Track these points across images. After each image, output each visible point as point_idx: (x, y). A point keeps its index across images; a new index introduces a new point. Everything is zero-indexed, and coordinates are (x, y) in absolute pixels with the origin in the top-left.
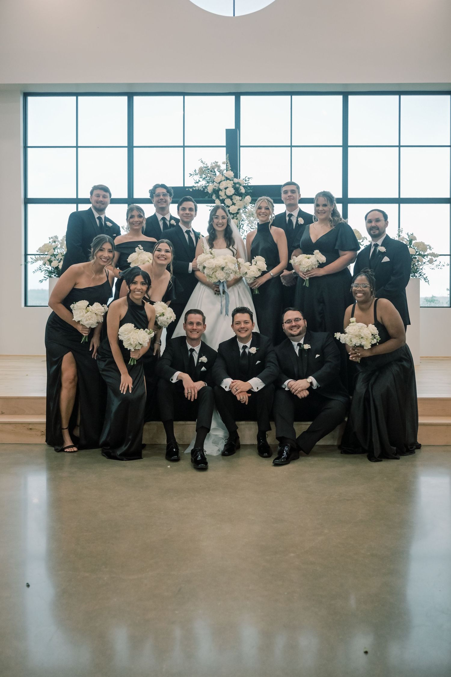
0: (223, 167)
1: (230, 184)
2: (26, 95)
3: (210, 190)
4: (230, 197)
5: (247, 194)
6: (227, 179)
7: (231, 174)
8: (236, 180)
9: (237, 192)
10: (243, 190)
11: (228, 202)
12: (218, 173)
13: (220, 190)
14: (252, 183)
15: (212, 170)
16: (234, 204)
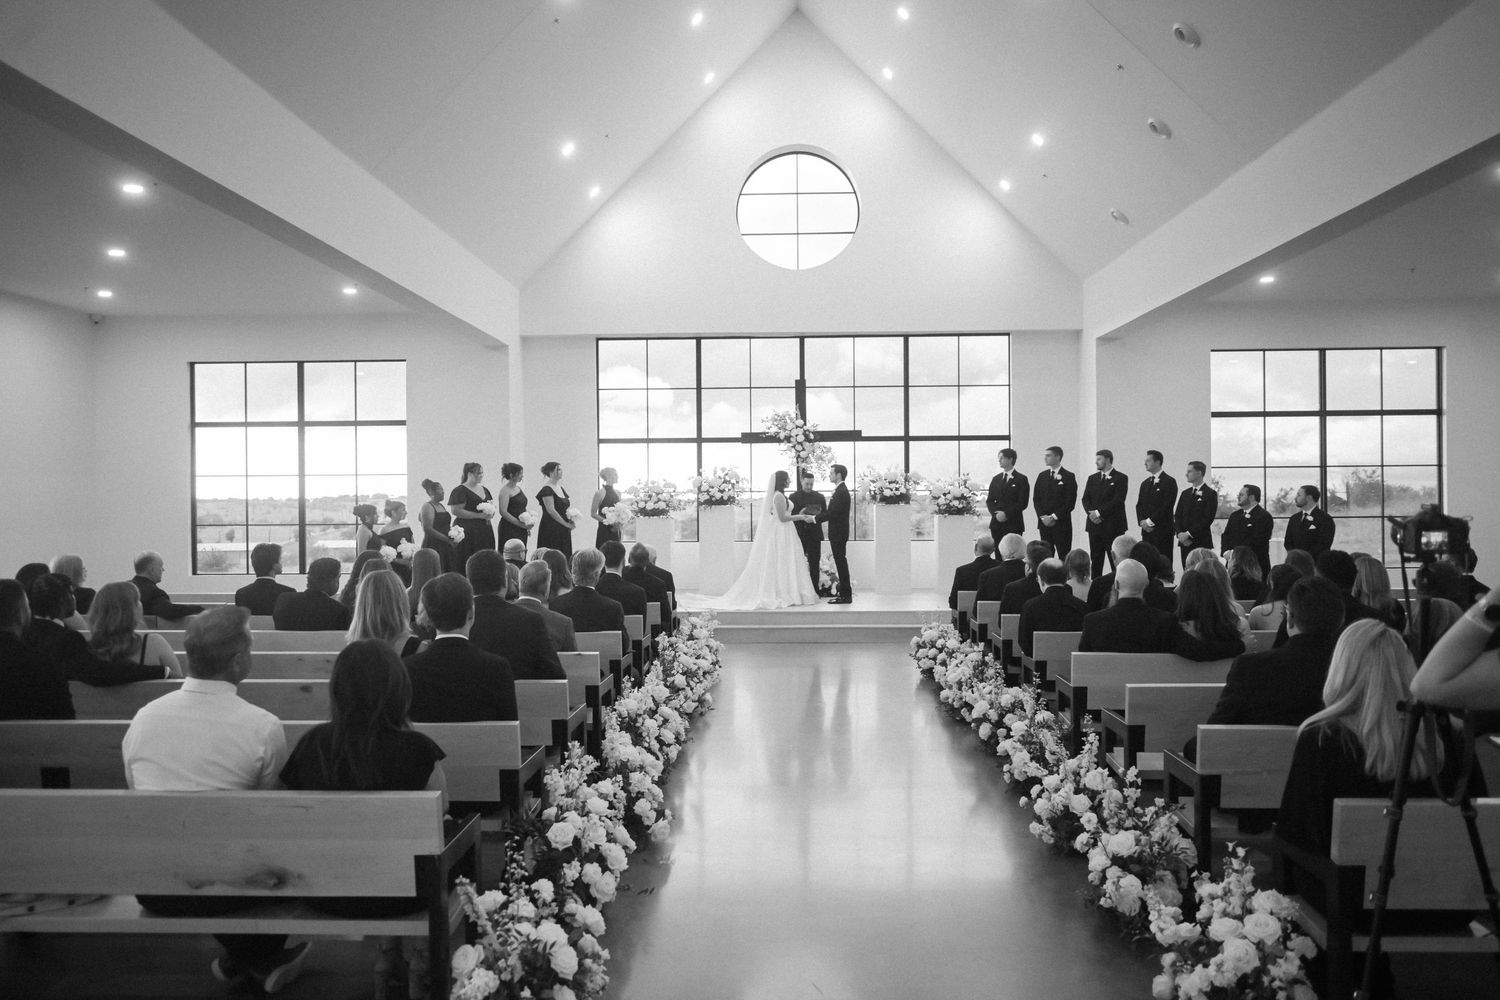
0: (794, 416)
1: (800, 431)
2: (598, 339)
3: (782, 435)
4: (801, 443)
5: (815, 440)
6: (797, 427)
7: (800, 422)
8: (805, 428)
9: (808, 439)
10: (812, 436)
11: (799, 447)
12: (789, 421)
13: (791, 436)
14: (820, 429)
15: (783, 418)
16: (804, 449)
